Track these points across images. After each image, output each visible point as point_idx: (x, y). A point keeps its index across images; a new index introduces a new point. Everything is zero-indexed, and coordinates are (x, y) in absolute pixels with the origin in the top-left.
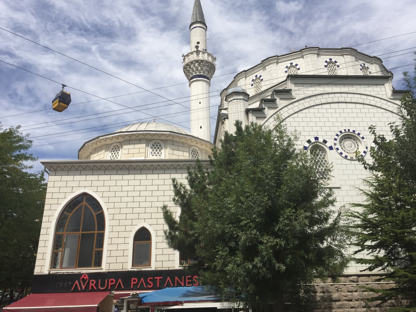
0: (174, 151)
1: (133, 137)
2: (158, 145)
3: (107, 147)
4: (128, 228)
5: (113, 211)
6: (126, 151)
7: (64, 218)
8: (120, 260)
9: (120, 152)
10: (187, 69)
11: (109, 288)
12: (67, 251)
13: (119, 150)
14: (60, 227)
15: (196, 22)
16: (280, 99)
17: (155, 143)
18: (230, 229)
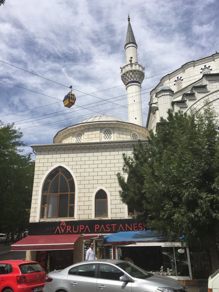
0: (120, 135)
1: (91, 127)
2: (109, 131)
3: (73, 134)
4: (91, 190)
5: (79, 178)
6: (86, 137)
7: (47, 184)
8: (86, 212)
9: (82, 138)
10: (124, 77)
11: (80, 232)
12: (51, 206)
13: (82, 136)
14: (45, 190)
15: (130, 43)
16: (198, 93)
17: (106, 130)
18: (173, 188)
